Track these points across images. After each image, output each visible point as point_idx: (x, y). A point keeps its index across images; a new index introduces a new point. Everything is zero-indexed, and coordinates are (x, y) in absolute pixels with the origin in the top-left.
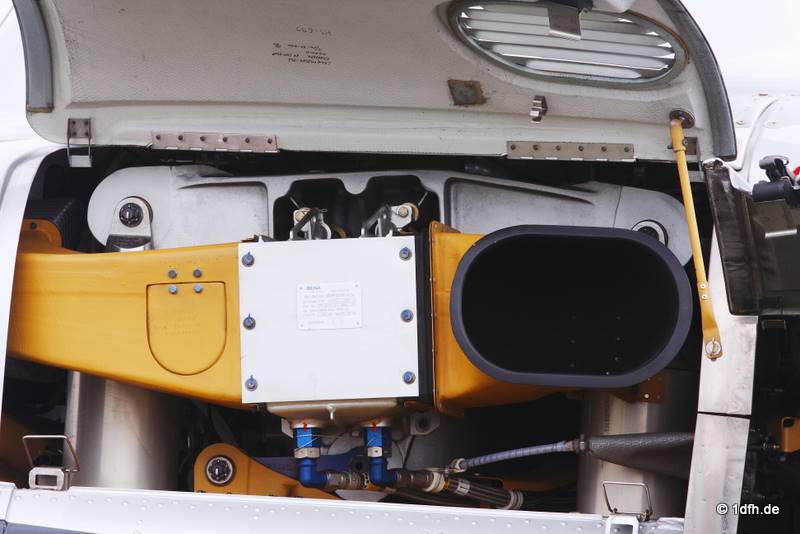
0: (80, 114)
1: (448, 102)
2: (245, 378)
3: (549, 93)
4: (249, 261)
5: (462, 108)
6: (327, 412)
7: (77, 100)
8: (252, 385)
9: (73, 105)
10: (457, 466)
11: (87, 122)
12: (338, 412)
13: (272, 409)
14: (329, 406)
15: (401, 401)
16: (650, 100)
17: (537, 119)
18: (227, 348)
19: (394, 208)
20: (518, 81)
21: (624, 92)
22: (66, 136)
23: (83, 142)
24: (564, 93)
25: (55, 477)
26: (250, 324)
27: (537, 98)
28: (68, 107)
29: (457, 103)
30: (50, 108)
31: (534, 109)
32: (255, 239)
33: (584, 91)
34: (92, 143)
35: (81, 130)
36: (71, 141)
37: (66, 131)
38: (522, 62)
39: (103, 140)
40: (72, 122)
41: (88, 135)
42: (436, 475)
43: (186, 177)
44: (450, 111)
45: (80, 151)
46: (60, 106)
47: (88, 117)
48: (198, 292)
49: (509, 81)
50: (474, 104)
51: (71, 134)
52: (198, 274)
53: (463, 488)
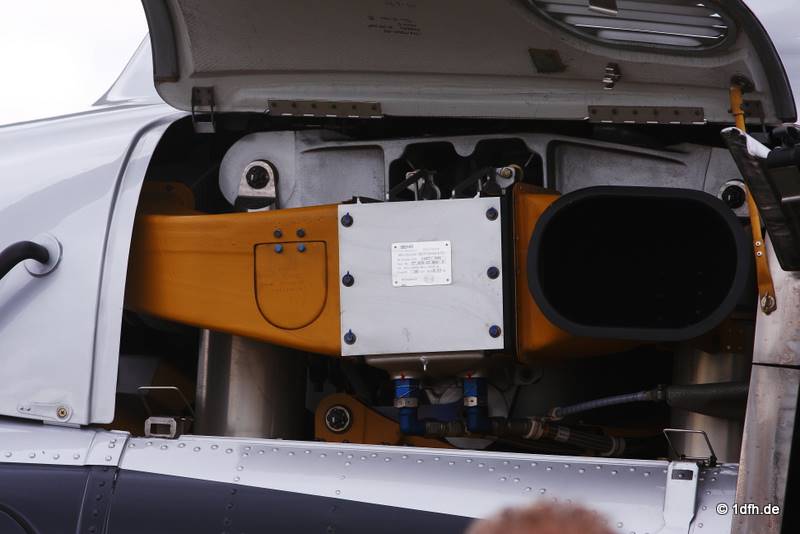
0: (204, 83)
1: (531, 69)
2: (344, 332)
3: (620, 61)
4: (348, 221)
5: (545, 75)
6: (421, 364)
7: (198, 70)
8: (351, 338)
9: (196, 75)
10: (554, 415)
11: (211, 91)
12: (431, 364)
13: (371, 361)
14: (422, 358)
15: (488, 353)
16: (711, 66)
17: (609, 85)
18: (329, 305)
19: (499, 170)
20: (593, 50)
21: (688, 59)
22: (190, 103)
23: (207, 109)
24: (634, 60)
25: (169, 426)
26: (349, 281)
27: (610, 65)
28: (192, 76)
29: (540, 70)
30: (176, 77)
31: (607, 77)
32: (353, 201)
33: (652, 59)
34: (215, 110)
35: (206, 97)
36: (196, 108)
37: (190, 98)
38: (595, 32)
39: (225, 107)
40: (196, 91)
41: (212, 103)
42: (534, 423)
43: (309, 141)
44: (535, 77)
45: (205, 118)
46: (185, 77)
47: (210, 85)
48: (301, 252)
49: (584, 49)
50: (554, 71)
51: (195, 101)
52: (301, 234)
53: (563, 435)
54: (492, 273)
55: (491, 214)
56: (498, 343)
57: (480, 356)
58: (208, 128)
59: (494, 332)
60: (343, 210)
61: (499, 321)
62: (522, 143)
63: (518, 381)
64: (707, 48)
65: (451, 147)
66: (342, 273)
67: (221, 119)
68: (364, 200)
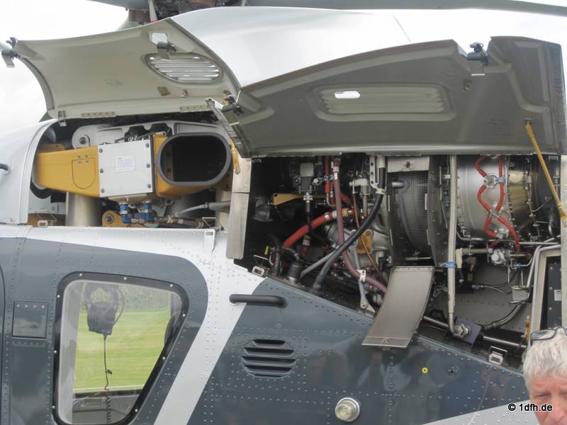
0: (62, 109)
1: (159, 95)
2: (101, 189)
3: (187, 89)
4: (101, 151)
5: (164, 97)
6: (126, 199)
7: (60, 105)
8: (103, 191)
9: (59, 107)
10: (176, 215)
11: (64, 112)
12: (130, 199)
13: (110, 198)
14: (127, 197)
15: (148, 194)
18: (96, 180)
20: (177, 85)
23: (63, 118)
24: (191, 88)
25: (45, 223)
26: (102, 171)
27: (183, 90)
29: (162, 95)
30: (53, 108)
31: (182, 94)
32: (103, 144)
33: (197, 87)
34: (66, 118)
35: (62, 114)
36: (60, 118)
38: (177, 78)
39: (69, 117)
40: (59, 112)
41: (65, 116)
42: (170, 218)
44: (161, 98)
45: (61, 121)
46: (56, 108)
47: (64, 110)
48: (87, 162)
49: (175, 85)
50: (167, 95)
51: (59, 116)
52: (87, 156)
53: (181, 222)
54: (148, 166)
55: (147, 146)
56: (151, 190)
57: (145, 195)
58: (64, 124)
59: (149, 187)
60: (99, 147)
61: (151, 182)
62: (165, 124)
63: (166, 204)
64: (215, 81)
65: (143, 127)
66: (100, 169)
67: (68, 121)
68: (106, 143)
